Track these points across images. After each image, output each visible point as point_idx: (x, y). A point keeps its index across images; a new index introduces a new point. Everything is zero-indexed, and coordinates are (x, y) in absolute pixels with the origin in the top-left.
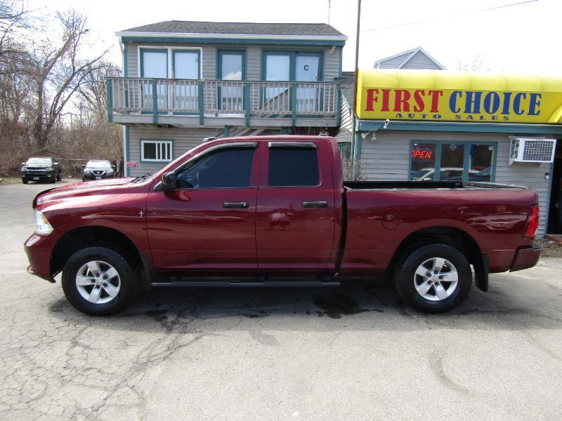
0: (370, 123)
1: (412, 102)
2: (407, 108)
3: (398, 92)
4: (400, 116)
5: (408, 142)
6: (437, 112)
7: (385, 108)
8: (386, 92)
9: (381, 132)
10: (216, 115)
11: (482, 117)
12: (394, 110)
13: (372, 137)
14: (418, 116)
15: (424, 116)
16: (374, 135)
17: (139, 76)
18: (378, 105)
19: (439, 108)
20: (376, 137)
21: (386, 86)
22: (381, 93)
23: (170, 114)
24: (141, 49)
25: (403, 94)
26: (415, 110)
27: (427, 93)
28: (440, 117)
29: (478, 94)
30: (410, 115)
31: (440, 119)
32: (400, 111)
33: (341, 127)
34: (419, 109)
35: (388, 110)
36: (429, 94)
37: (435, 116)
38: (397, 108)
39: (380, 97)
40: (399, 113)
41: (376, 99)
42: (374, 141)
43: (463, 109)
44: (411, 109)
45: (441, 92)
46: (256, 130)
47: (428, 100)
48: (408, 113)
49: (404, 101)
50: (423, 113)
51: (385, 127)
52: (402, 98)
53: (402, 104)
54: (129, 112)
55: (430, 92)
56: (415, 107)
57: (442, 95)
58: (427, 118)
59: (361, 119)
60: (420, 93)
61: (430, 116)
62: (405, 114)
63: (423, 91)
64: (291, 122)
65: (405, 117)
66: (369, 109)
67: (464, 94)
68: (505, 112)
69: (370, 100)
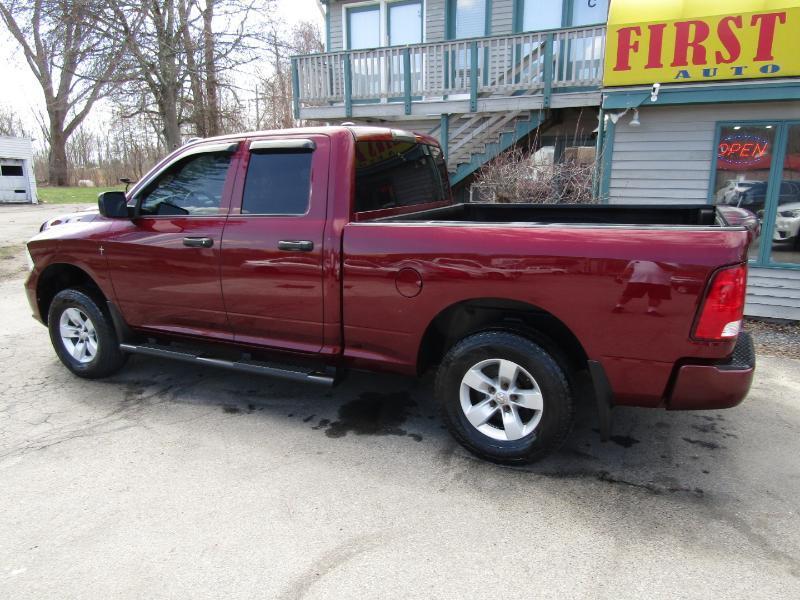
0: (625, 94)
1: (713, 44)
2: (700, 57)
3: (682, 28)
4: (686, 74)
5: (712, 126)
6: (771, 58)
7: (654, 61)
8: (657, 30)
9: (646, 109)
10: (445, 97)
12: (673, 65)
13: (632, 119)
14: (725, 71)
15: (739, 70)
16: (636, 115)
17: (345, 48)
18: (639, 58)
19: (775, 51)
20: (639, 120)
21: (656, 19)
22: (646, 35)
23: (384, 101)
24: (347, 9)
25: (692, 29)
26: (719, 58)
27: (746, 21)
28: (776, 68)
30: (706, 72)
31: (777, 74)
32: (686, 64)
34: (726, 55)
35: (660, 66)
36: (753, 23)
37: (764, 69)
38: (680, 59)
39: (644, 41)
40: (682, 68)
41: (636, 47)
42: (636, 127)
44: (710, 57)
45: (782, 16)
46: (488, 118)
47: (748, 38)
48: (702, 67)
49: (695, 44)
50: (736, 64)
51: (654, 99)
52: (691, 39)
53: (690, 51)
54: (332, 103)
55: (755, 18)
56: (719, 55)
57: (783, 20)
58: (746, 74)
59: (606, 88)
60: (731, 24)
61: (752, 69)
62: (697, 69)
63: (738, 19)
64: (542, 100)
65: (697, 78)
66: (622, 66)
69: (625, 49)
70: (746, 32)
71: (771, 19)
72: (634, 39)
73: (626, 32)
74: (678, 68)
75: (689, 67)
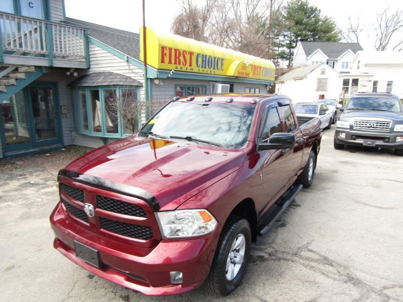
0: (163, 73)
1: (182, 58)
3: (176, 50)
4: (177, 68)
5: (174, 86)
6: (192, 66)
8: (170, 49)
11: (207, 71)
14: (184, 68)
15: (186, 69)
19: (192, 64)
21: (171, 46)
22: (168, 50)
25: (178, 52)
26: (183, 65)
27: (187, 53)
29: (206, 56)
31: (193, 71)
34: (184, 64)
35: (171, 63)
37: (191, 69)
41: (166, 54)
43: (201, 66)
44: (181, 63)
45: (193, 54)
50: (186, 66)
51: (170, 75)
52: (178, 56)
53: (178, 59)
55: (189, 53)
56: (183, 62)
59: (159, 69)
61: (189, 69)
62: (179, 67)
63: (186, 52)
64: (47, 61)
65: (179, 69)
66: (163, 61)
67: (201, 56)
68: (214, 69)
69: (163, 55)
70: (188, 57)
71: (191, 54)
72: (165, 51)
73: (163, 48)
74: (175, 65)
75: (178, 65)
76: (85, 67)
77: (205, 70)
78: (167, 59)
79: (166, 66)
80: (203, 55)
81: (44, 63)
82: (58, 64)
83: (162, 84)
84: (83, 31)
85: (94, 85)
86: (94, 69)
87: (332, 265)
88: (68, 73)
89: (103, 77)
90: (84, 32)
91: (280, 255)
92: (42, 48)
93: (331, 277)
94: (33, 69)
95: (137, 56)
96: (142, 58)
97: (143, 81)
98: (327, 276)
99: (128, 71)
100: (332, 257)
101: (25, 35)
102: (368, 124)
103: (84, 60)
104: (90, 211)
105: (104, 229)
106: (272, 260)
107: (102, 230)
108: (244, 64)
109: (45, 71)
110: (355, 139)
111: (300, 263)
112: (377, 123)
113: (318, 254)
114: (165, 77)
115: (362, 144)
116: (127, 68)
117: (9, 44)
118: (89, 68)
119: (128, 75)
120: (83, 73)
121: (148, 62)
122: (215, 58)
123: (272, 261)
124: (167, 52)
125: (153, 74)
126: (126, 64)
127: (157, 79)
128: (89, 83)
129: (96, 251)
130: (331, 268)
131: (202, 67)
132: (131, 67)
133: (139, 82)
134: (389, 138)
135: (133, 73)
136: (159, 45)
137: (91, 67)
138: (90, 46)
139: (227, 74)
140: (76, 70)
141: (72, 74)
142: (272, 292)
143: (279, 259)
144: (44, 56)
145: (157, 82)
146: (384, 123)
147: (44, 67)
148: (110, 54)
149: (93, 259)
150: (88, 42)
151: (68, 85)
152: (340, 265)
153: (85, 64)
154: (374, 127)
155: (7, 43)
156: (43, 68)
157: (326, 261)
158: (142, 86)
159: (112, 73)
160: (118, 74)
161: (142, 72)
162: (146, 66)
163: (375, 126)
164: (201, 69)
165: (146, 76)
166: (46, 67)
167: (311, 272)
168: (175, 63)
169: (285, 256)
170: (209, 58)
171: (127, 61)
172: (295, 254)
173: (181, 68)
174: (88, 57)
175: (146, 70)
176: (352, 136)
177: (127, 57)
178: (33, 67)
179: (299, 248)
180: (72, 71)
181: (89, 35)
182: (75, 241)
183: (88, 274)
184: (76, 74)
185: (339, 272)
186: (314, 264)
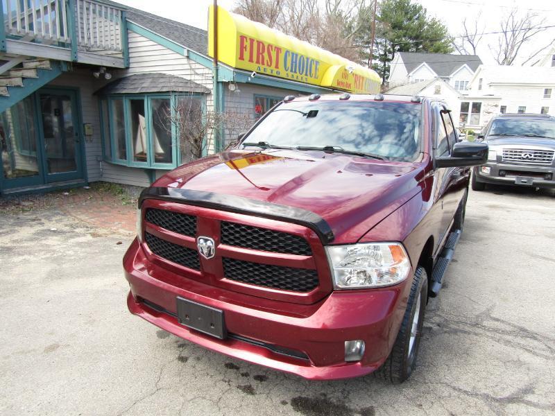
0: (241, 74)
1: (266, 54)
2: (263, 64)
3: (259, 43)
4: (260, 69)
5: (252, 96)
7: (251, 60)
8: (252, 41)
9: (244, 84)
11: (297, 77)
14: (269, 71)
15: (272, 71)
19: (279, 66)
22: (249, 42)
25: (261, 46)
26: (268, 65)
27: (273, 49)
28: (279, 73)
29: (297, 55)
31: (280, 76)
33: (130, 70)
41: (246, 48)
43: (290, 69)
44: (265, 62)
47: (274, 56)
48: (264, 67)
50: (271, 68)
51: (250, 79)
52: (261, 51)
53: (261, 56)
55: (275, 47)
56: (267, 62)
57: (281, 52)
59: (236, 68)
60: (270, 48)
61: (275, 72)
62: (262, 67)
63: (272, 46)
64: (69, 54)
65: (262, 71)
66: (241, 58)
67: (291, 55)
68: (306, 75)
69: (242, 48)
70: (274, 54)
71: (278, 50)
72: (245, 43)
73: (243, 38)
74: (258, 65)
75: (260, 65)
76: (123, 67)
77: (295, 75)
78: (247, 55)
79: (246, 65)
80: (293, 54)
81: (63, 56)
82: (84, 59)
83: (239, 91)
84: (120, 12)
85: (137, 92)
86: (135, 69)
87: (535, 339)
88: (97, 74)
89: (150, 80)
90: (122, 14)
91: (453, 326)
92: (62, 34)
93: (542, 356)
94: (47, 65)
95: (202, 50)
96: (211, 53)
97: (211, 86)
98: (534, 353)
99: (188, 72)
100: (531, 327)
101: (38, 11)
102: (523, 155)
103: (121, 56)
104: (209, 247)
105: (229, 277)
106: (446, 332)
107: (224, 280)
108: (346, 70)
109: (65, 69)
110: (503, 176)
111: (487, 337)
112: (535, 153)
113: (509, 324)
114: (244, 81)
115: (513, 182)
116: (187, 67)
117: (14, 24)
118: (128, 68)
119: (188, 78)
120: (118, 75)
121: (220, 58)
122: (308, 59)
123: (447, 335)
124: (247, 44)
125: (227, 76)
126: (185, 61)
127: (232, 83)
128: (129, 89)
129: (220, 311)
130: (536, 343)
131: (292, 71)
132: (193, 67)
133: (205, 88)
134: (551, 174)
135: (197, 74)
136: (238, 33)
137: (131, 66)
138: (130, 36)
139: (322, 84)
140: (110, 69)
141: (102, 76)
142: (465, 377)
143: (455, 332)
144: (63, 45)
145: (232, 87)
146: (546, 154)
147: (64, 61)
148: (160, 47)
149: (212, 325)
150: (127, 30)
151: (94, 94)
152: (547, 338)
153: (122, 61)
154: (531, 159)
155: (11, 22)
156: (62, 64)
157: (523, 332)
158: (209, 94)
159: (164, 74)
160: (173, 77)
161: (211, 73)
162: (217, 64)
163: (532, 157)
164: (290, 74)
165: (217, 79)
166: (67, 62)
167: (509, 349)
168: (258, 62)
169: (461, 327)
170: (300, 58)
171: (188, 57)
172: (476, 325)
173: (265, 69)
174: (126, 51)
175: (217, 70)
176: (500, 170)
177: (188, 51)
178: (48, 62)
179: (478, 317)
180: (103, 72)
181: (129, 18)
182: (179, 297)
183: (177, 356)
184: (108, 76)
185: (550, 348)
186: (509, 338)
